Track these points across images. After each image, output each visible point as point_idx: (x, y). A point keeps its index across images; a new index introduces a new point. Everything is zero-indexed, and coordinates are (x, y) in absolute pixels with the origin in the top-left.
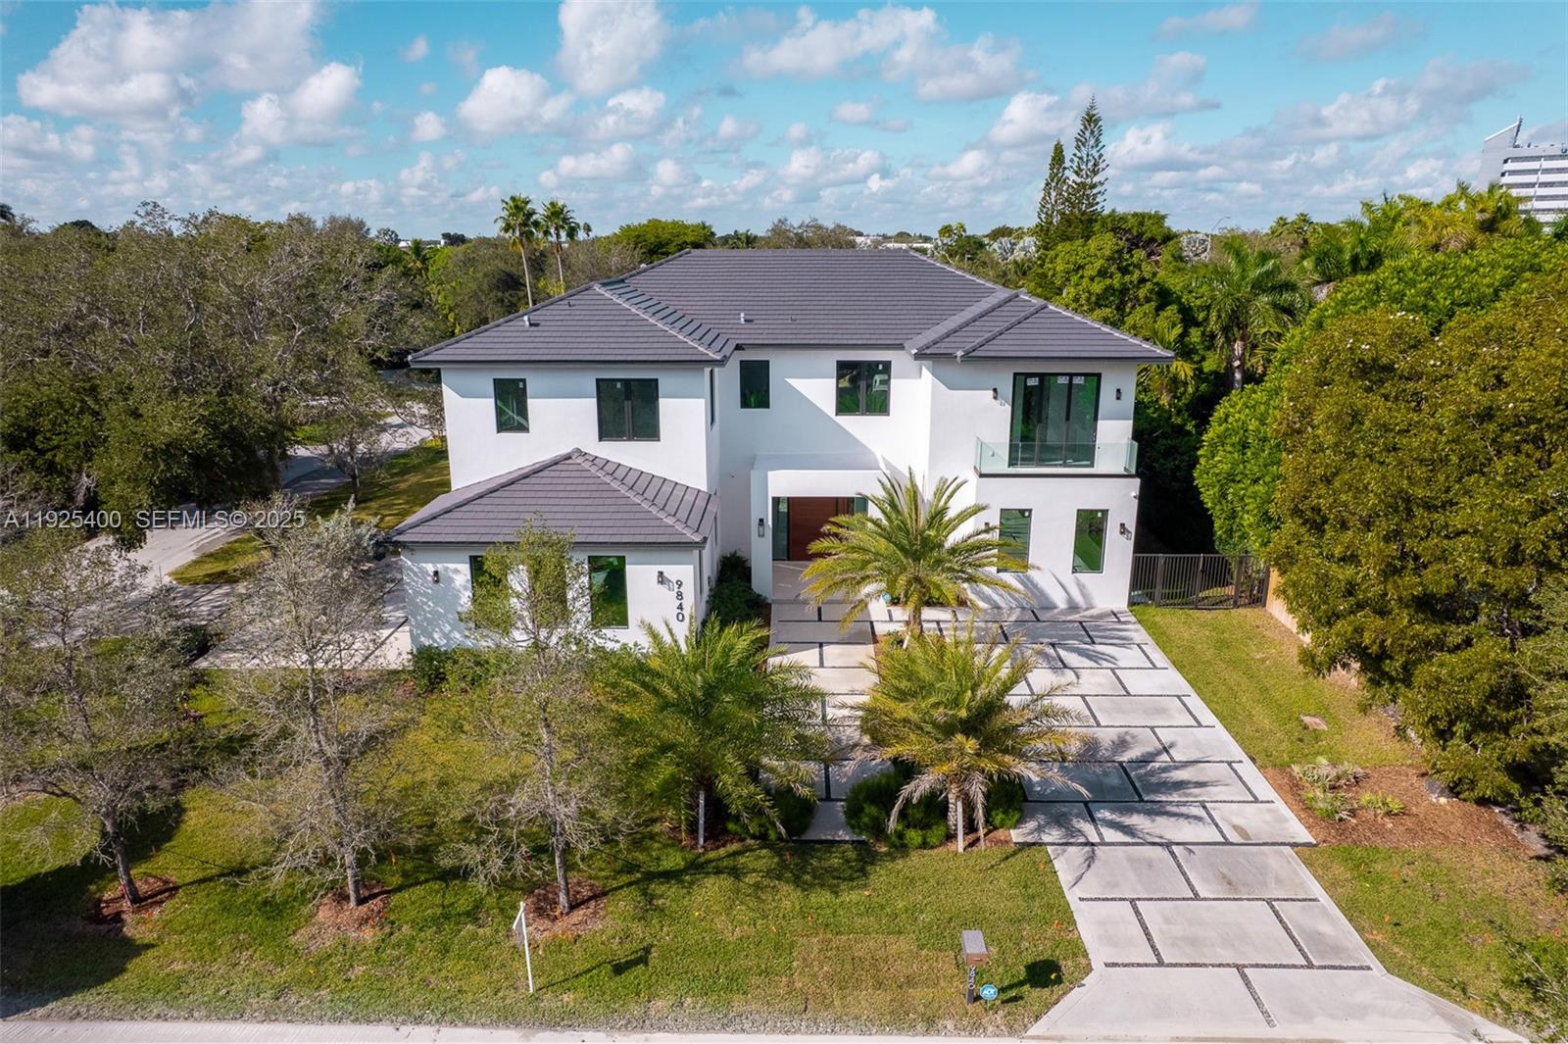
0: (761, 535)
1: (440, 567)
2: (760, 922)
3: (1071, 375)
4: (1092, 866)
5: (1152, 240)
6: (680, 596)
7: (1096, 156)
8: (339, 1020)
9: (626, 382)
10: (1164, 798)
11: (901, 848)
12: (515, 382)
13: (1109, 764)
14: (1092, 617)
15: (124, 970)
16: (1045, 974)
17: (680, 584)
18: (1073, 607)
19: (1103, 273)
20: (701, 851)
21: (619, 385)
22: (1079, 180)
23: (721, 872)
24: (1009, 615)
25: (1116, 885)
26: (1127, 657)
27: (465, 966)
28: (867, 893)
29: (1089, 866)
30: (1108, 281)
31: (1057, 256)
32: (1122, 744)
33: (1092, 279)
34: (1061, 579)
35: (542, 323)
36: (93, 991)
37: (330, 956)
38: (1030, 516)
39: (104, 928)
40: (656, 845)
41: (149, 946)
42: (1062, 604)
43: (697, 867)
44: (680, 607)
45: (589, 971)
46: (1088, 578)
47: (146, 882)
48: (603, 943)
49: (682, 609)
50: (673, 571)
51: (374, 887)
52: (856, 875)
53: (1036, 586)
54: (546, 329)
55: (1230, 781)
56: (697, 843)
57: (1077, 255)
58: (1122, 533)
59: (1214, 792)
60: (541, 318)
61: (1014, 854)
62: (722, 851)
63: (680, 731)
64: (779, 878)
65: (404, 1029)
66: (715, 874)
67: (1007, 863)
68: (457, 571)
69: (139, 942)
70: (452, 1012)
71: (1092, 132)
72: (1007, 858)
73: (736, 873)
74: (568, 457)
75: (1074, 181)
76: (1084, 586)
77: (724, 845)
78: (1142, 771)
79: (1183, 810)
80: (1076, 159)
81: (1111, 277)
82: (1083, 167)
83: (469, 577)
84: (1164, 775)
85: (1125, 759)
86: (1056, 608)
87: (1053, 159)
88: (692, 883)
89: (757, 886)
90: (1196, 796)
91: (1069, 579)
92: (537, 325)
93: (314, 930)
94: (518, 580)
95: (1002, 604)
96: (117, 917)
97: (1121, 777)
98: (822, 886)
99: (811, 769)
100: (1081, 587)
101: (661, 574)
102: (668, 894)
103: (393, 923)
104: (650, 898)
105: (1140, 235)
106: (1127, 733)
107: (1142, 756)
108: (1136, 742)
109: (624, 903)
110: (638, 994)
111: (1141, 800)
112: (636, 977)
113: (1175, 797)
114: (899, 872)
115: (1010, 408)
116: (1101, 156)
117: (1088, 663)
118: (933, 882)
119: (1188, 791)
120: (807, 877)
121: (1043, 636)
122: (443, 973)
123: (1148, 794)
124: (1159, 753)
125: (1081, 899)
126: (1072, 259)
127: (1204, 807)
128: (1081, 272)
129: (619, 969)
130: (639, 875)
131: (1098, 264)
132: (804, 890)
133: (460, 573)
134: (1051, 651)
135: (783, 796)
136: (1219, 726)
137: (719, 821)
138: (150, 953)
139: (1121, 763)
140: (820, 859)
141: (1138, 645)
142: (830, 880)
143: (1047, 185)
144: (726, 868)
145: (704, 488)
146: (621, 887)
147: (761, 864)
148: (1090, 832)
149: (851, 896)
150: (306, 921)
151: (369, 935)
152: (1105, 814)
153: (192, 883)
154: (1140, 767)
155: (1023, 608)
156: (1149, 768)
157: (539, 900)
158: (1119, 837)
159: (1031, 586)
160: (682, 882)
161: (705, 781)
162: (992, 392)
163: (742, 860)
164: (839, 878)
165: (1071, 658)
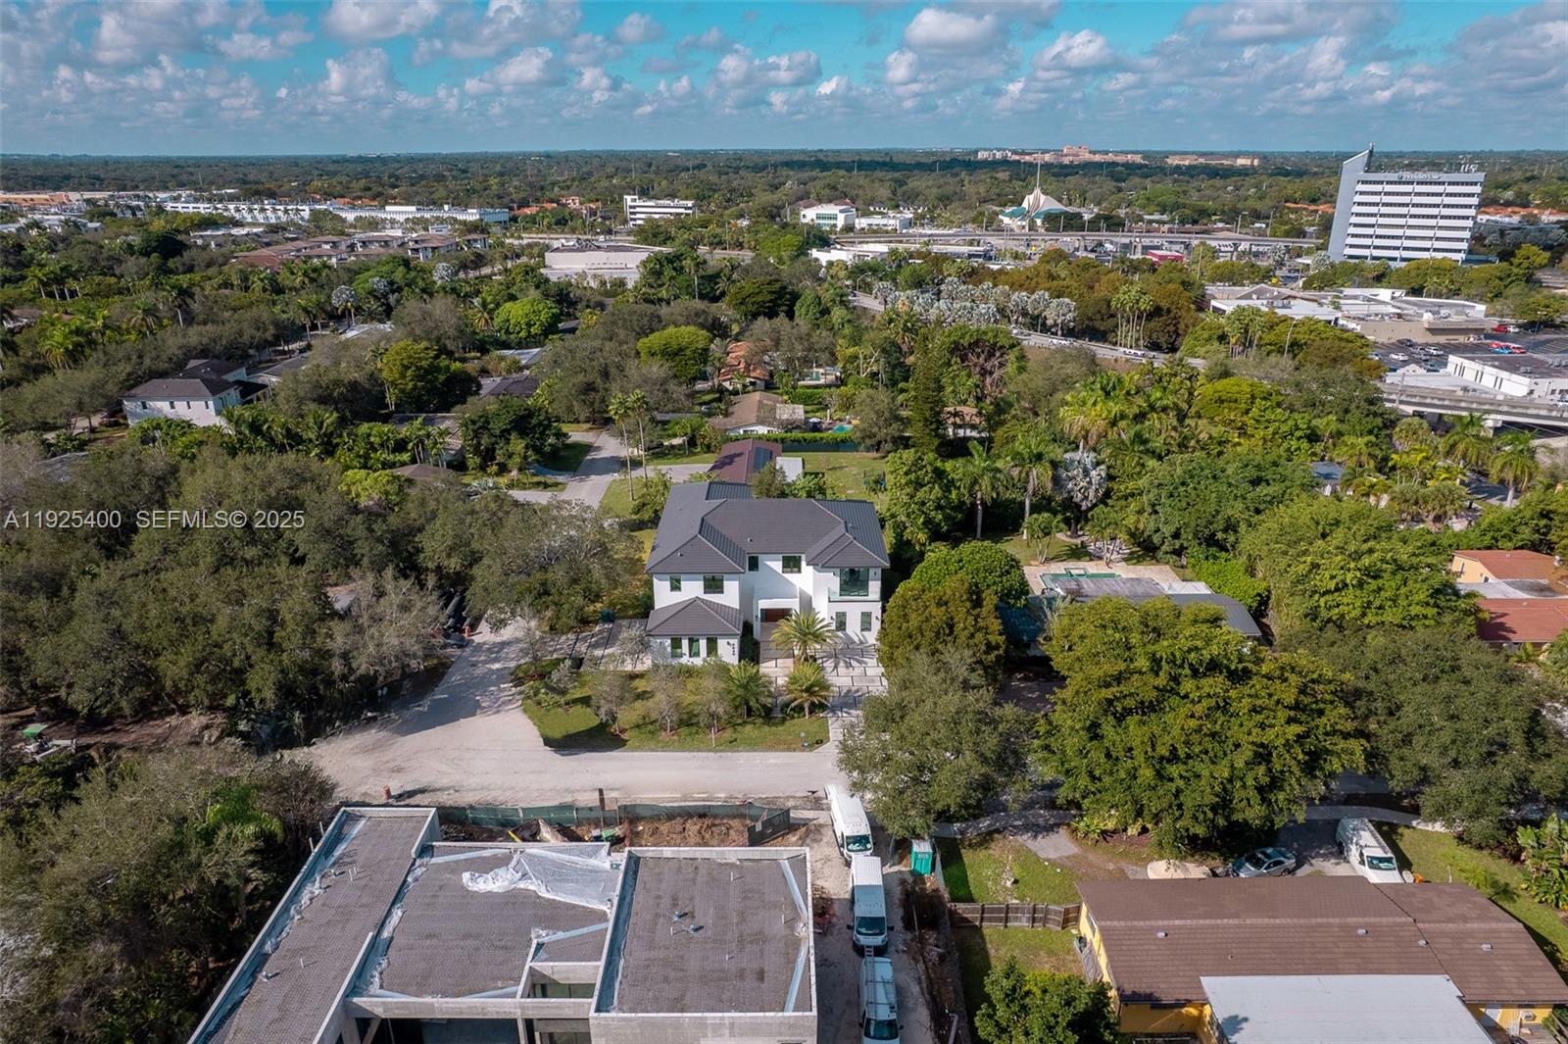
0: (757, 621)
1: (661, 641)
4: (837, 722)
6: (733, 649)
9: (714, 578)
11: (793, 718)
12: (677, 577)
13: (853, 695)
14: (866, 647)
16: (820, 742)
17: (733, 645)
18: (861, 644)
20: (746, 719)
24: (840, 647)
26: (871, 662)
28: (785, 728)
34: (857, 634)
35: (684, 554)
38: (846, 613)
40: (737, 718)
42: (858, 642)
43: (745, 723)
46: (865, 634)
48: (728, 738)
49: (734, 652)
50: (731, 641)
52: (782, 724)
53: (849, 636)
54: (686, 557)
56: (745, 717)
58: (876, 620)
60: (683, 552)
61: (820, 721)
62: (751, 719)
63: (741, 692)
64: (764, 725)
66: (749, 724)
67: (817, 723)
68: (666, 642)
73: (754, 724)
76: (864, 636)
83: (670, 644)
86: (856, 643)
88: (744, 726)
89: (759, 727)
91: (859, 634)
92: (683, 556)
94: (685, 643)
95: (839, 642)
97: (855, 699)
98: (774, 726)
99: (770, 700)
101: (727, 642)
102: (739, 728)
104: (736, 729)
109: (731, 730)
112: (735, 744)
114: (793, 723)
115: (839, 579)
117: (858, 665)
118: (798, 725)
120: (771, 724)
121: (847, 655)
129: (730, 743)
130: (733, 724)
132: (770, 727)
133: (668, 642)
134: (848, 660)
135: (764, 706)
137: (750, 711)
138: (630, 741)
139: (856, 695)
140: (773, 720)
141: (876, 660)
142: (775, 724)
144: (752, 723)
145: (738, 607)
146: (730, 726)
147: (760, 722)
148: (840, 714)
149: (781, 729)
152: (845, 710)
155: (845, 644)
157: (715, 729)
158: (846, 715)
159: (847, 635)
160: (742, 726)
161: (747, 704)
162: (834, 575)
163: (755, 721)
164: (778, 725)
165: (854, 663)
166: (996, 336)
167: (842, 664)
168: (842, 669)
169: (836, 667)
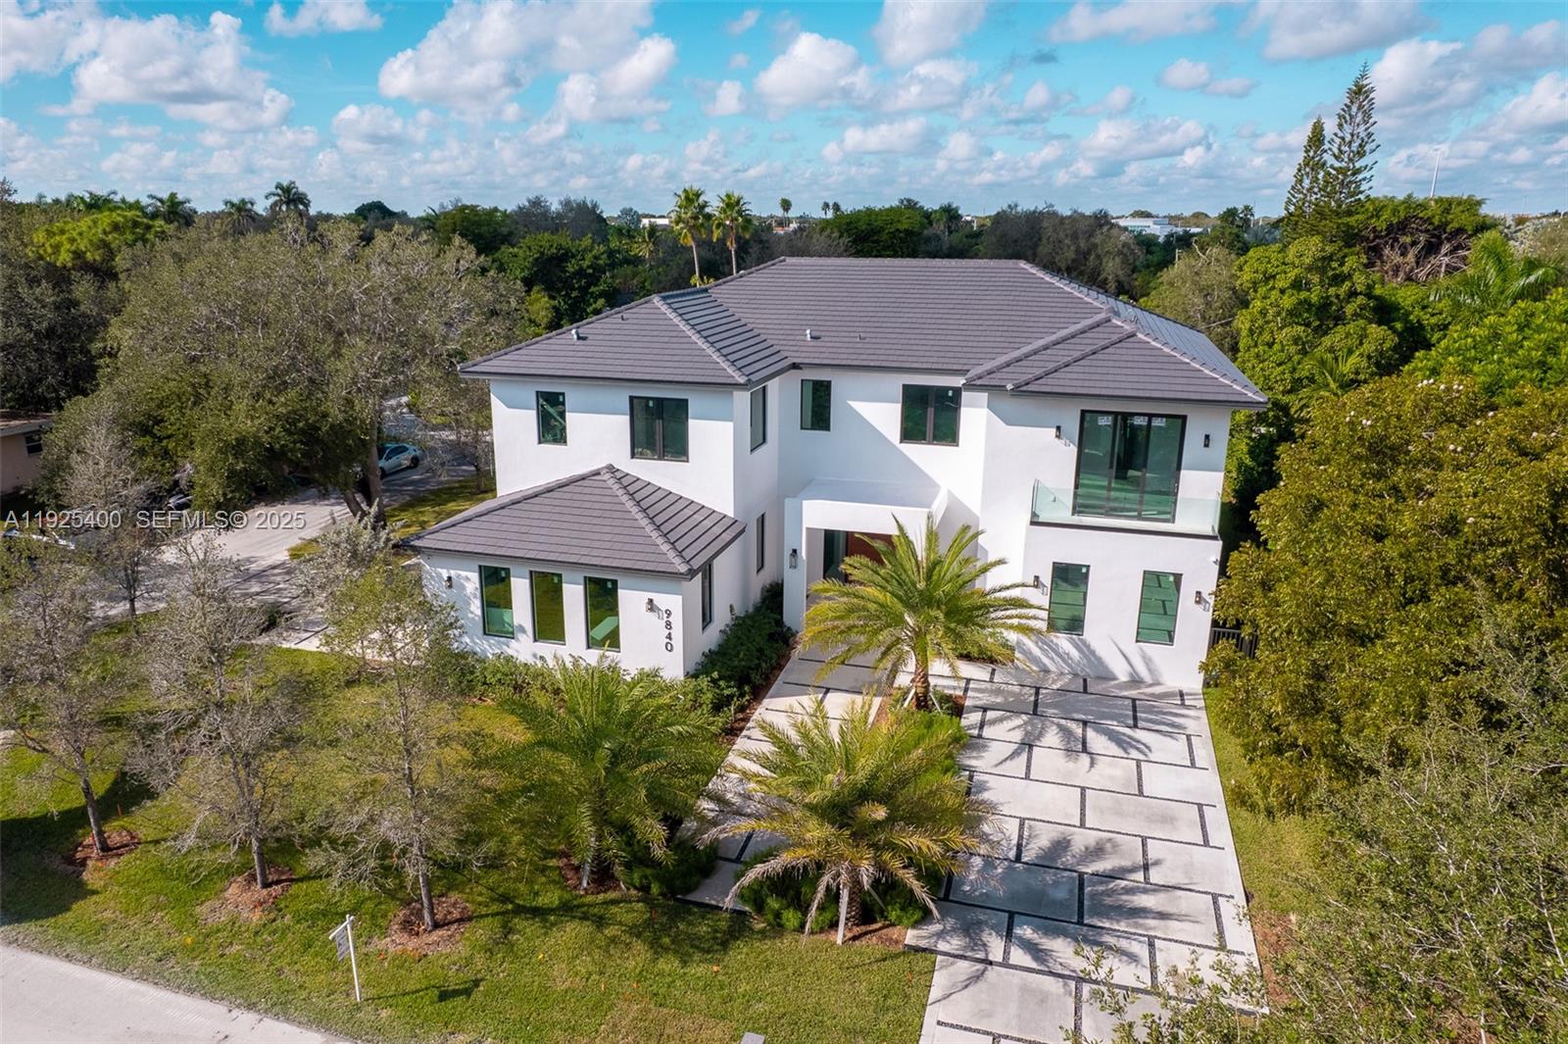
0: (794, 566)
1: (453, 573)
2: (594, 977)
3: (1151, 416)
4: (970, 988)
5: (1460, 231)
6: (669, 625)
7: (1363, 135)
8: (190, 991)
9: (659, 401)
10: (1107, 925)
11: (775, 928)
12: (558, 394)
13: (1066, 874)
14: (1152, 695)
15: (68, 909)
17: (669, 613)
18: (1136, 681)
19: (1297, 285)
20: (582, 893)
21: (651, 404)
22: (1337, 164)
23: (587, 919)
24: (1054, 681)
25: (989, 1015)
26: (1168, 748)
27: (317, 963)
28: (715, 969)
29: (967, 986)
30: (1304, 295)
31: (1246, 262)
32: (1097, 851)
33: (1282, 292)
34: (1123, 648)
35: (590, 337)
36: (39, 922)
37: (218, 931)
38: (1088, 571)
39: (71, 868)
40: (544, 879)
41: (94, 892)
42: (1123, 677)
43: (568, 909)
44: (669, 637)
45: (418, 991)
46: (1153, 650)
47: (120, 835)
48: (442, 967)
49: (670, 638)
50: (664, 600)
51: (283, 873)
52: (716, 947)
53: (1093, 653)
54: (592, 343)
55: (1201, 919)
56: (581, 884)
57: (1269, 262)
58: (1198, 602)
59: (1175, 929)
60: (591, 331)
61: (897, 956)
62: (601, 897)
64: (639, 936)
65: (236, 1012)
66: (580, 919)
67: (881, 964)
68: (468, 579)
69: (89, 887)
70: (280, 1004)
71: (1360, 107)
72: (884, 960)
73: (600, 922)
74: (597, 473)
75: (1332, 167)
76: (1150, 660)
77: (605, 892)
78: (1101, 888)
79: (1124, 944)
80: (1338, 140)
81: (1309, 290)
82: (1345, 148)
83: (478, 585)
84: (1124, 897)
85: (1089, 871)
86: (1115, 679)
87: (1310, 140)
88: (553, 925)
89: (613, 940)
90: (1147, 929)
91: (1133, 649)
92: (584, 339)
93: (217, 904)
95: (1052, 667)
96: (83, 863)
97: (1071, 891)
98: (676, 952)
100: (1147, 661)
101: (651, 601)
102: (527, 930)
103: (280, 910)
104: (508, 930)
105: (1443, 226)
106: (1110, 840)
107: (1113, 870)
108: (1115, 852)
109: (482, 932)
110: (446, 1025)
111: (1080, 922)
112: (453, 1007)
113: (1122, 926)
114: (762, 952)
115: (1075, 449)
116: (1370, 135)
117: (1114, 749)
118: (790, 970)
119: (1141, 921)
120: (666, 940)
121: (1078, 711)
122: (296, 967)
123: (1091, 917)
124: (1133, 870)
125: (939, 1023)
126: (1262, 268)
127: (1151, 945)
128: (1271, 283)
129: (444, 996)
130: (510, 907)
131: (1292, 274)
132: (656, 953)
133: (470, 581)
134: (1078, 730)
136: (1230, 849)
138: (95, 898)
139: (1081, 875)
140: (690, 924)
141: (1188, 737)
142: (687, 948)
143: (1299, 170)
144: (595, 915)
145: (731, 513)
146: (487, 915)
147: (629, 918)
148: (996, 947)
149: (699, 970)
150: (216, 894)
151: (256, 917)
152: (1026, 931)
153: (151, 842)
154: (1102, 883)
155: (1076, 675)
156: (1111, 885)
157: (412, 914)
158: (1027, 960)
159: (1086, 650)
160: (546, 921)
162: (1054, 430)
163: (614, 909)
164: (697, 947)
165: (1097, 742)
166: (1447, 211)
167: (1052, 737)
168: (1049, 756)
169: (1027, 745)
